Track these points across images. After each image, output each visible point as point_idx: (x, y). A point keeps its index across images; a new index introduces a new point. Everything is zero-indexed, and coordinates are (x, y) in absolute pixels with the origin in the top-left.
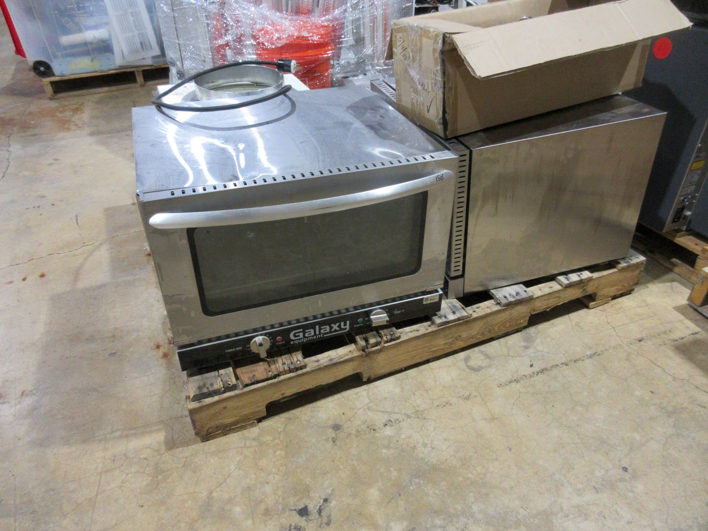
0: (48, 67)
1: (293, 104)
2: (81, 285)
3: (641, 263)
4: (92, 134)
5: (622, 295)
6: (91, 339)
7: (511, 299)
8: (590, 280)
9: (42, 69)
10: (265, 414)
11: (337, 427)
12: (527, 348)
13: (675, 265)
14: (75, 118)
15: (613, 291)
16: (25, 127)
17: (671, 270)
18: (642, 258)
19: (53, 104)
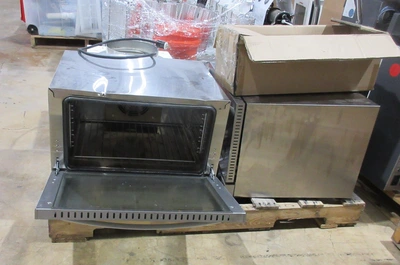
0: (36, 29)
1: (155, 63)
2: (15, 148)
3: (362, 205)
4: (49, 71)
5: (346, 225)
6: (10, 176)
7: (263, 206)
8: (321, 207)
9: (32, 29)
10: (92, 235)
11: (132, 254)
12: (268, 240)
13: (392, 216)
14: (42, 61)
15: (339, 220)
16: (13, 60)
17: (389, 219)
18: (363, 202)
19: (33, 51)
